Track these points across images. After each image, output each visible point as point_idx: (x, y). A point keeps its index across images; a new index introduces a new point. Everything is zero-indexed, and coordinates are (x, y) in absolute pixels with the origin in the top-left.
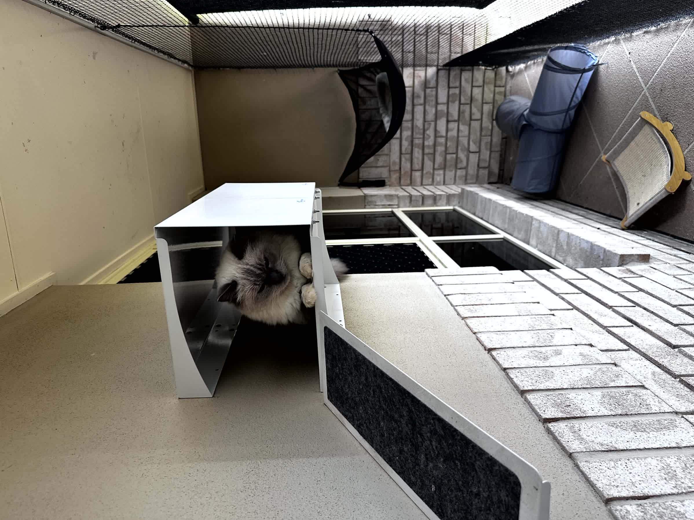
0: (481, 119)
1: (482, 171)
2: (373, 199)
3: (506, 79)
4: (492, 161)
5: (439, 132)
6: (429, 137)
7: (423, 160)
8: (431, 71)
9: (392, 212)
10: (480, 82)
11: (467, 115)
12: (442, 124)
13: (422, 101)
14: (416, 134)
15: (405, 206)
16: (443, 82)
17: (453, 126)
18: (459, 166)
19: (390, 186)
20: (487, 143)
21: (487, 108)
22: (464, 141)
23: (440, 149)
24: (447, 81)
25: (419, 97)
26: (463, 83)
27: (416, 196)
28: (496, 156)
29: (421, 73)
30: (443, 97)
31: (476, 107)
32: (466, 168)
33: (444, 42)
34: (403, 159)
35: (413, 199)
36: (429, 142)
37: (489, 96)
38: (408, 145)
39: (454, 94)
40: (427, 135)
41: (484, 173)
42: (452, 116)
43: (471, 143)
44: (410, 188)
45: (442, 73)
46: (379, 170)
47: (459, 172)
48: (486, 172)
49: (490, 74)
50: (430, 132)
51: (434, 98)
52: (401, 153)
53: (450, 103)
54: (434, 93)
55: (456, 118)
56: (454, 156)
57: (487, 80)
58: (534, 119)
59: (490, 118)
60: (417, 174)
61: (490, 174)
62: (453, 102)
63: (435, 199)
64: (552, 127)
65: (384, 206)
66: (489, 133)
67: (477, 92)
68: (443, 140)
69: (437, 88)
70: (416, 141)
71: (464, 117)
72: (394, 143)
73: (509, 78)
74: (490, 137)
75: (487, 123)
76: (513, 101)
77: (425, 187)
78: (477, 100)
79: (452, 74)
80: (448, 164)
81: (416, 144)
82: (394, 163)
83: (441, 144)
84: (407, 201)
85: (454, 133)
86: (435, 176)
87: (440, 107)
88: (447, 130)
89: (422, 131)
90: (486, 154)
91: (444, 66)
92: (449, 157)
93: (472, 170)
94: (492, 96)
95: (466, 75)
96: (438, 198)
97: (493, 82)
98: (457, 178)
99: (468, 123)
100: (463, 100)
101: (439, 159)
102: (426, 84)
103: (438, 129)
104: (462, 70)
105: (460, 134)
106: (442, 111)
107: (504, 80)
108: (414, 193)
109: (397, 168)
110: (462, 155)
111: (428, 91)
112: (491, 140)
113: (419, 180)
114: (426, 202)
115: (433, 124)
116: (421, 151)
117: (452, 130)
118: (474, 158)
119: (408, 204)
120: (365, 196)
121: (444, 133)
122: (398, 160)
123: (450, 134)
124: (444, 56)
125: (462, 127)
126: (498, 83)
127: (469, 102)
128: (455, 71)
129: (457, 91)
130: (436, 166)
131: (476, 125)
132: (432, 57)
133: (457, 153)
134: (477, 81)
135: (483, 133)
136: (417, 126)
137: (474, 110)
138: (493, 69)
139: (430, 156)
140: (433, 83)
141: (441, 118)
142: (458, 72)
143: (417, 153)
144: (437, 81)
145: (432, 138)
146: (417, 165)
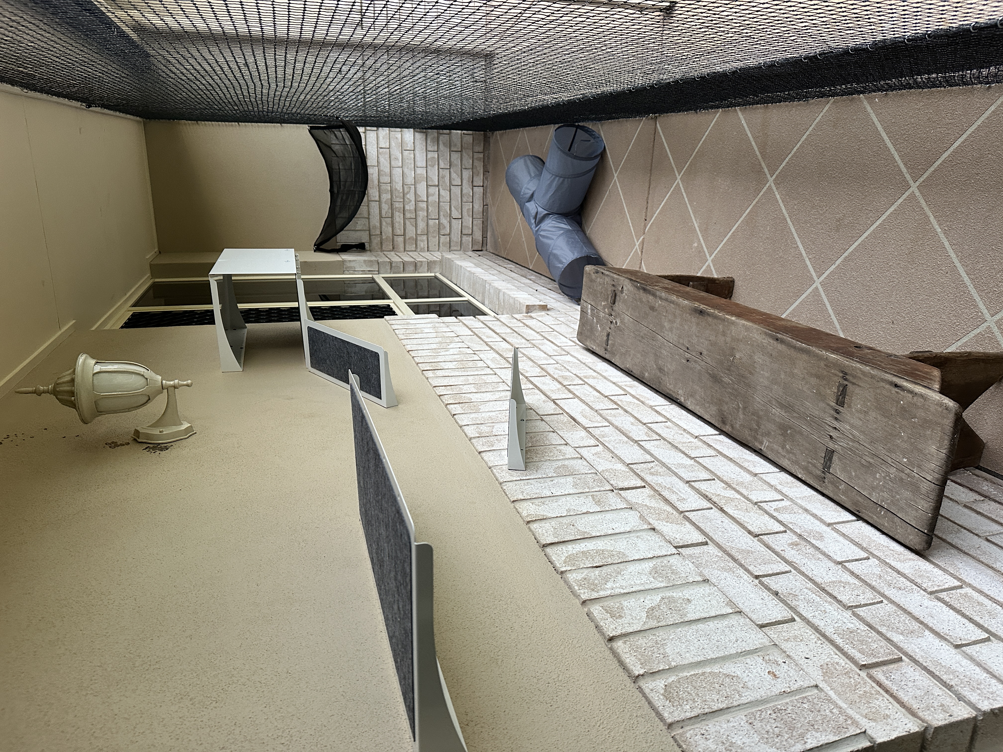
0: (462, 185)
1: (465, 238)
2: (352, 264)
3: (484, 144)
4: (475, 228)
5: (419, 196)
6: (410, 201)
7: (405, 224)
8: (408, 132)
9: (372, 278)
10: (458, 147)
11: (447, 180)
12: (422, 188)
13: (400, 163)
14: (396, 197)
15: (386, 272)
16: (420, 145)
17: (434, 190)
18: (442, 232)
19: (370, 251)
20: (468, 209)
21: (467, 174)
22: (445, 206)
23: (422, 214)
24: (424, 144)
25: (397, 159)
26: (442, 146)
27: (397, 262)
28: (478, 222)
29: (398, 134)
30: (421, 161)
31: (456, 172)
32: (449, 235)
34: (384, 223)
35: (393, 265)
36: (410, 207)
37: (469, 161)
38: (388, 209)
39: (433, 158)
40: (408, 199)
41: (467, 240)
42: (432, 181)
43: (453, 208)
44: (393, 253)
45: (419, 136)
46: (358, 234)
47: (443, 239)
48: (469, 239)
49: (468, 138)
50: (411, 196)
51: (412, 161)
52: (381, 217)
53: (429, 167)
54: (412, 156)
55: (436, 183)
56: (437, 221)
57: (465, 145)
59: (471, 185)
60: (400, 240)
61: (474, 241)
62: (433, 166)
63: (416, 266)
65: (364, 272)
66: (470, 200)
67: (457, 156)
68: (424, 205)
69: (414, 150)
70: (397, 205)
71: (444, 182)
72: (373, 206)
74: (471, 204)
75: (467, 189)
77: (408, 253)
78: (456, 165)
79: (430, 137)
80: (431, 230)
81: (396, 208)
82: (375, 227)
83: (422, 209)
84: (388, 267)
85: (435, 198)
86: (418, 242)
87: (419, 171)
88: (428, 195)
89: (401, 195)
90: (468, 221)
93: (456, 237)
94: (472, 160)
95: (444, 138)
96: (418, 264)
97: (471, 147)
98: (441, 245)
99: (449, 188)
100: (443, 164)
101: (422, 225)
102: (402, 146)
103: (418, 192)
104: (439, 134)
105: (441, 200)
106: (421, 174)
107: (482, 146)
108: (396, 259)
109: (378, 232)
110: (445, 221)
111: (405, 153)
112: (473, 207)
113: (402, 245)
114: (407, 269)
115: (412, 187)
116: (402, 216)
117: (433, 195)
118: (456, 225)
119: (389, 270)
120: (344, 261)
121: (424, 198)
122: (378, 224)
123: (430, 199)
125: (442, 192)
126: (478, 148)
127: (449, 166)
128: (432, 134)
129: (437, 154)
130: (419, 232)
131: (456, 190)
133: (439, 219)
134: (455, 145)
135: (464, 200)
136: (396, 189)
137: (455, 175)
138: (471, 134)
139: (411, 221)
140: (410, 146)
141: (420, 181)
142: (435, 135)
143: (398, 218)
144: (414, 144)
145: (413, 203)
146: (399, 231)
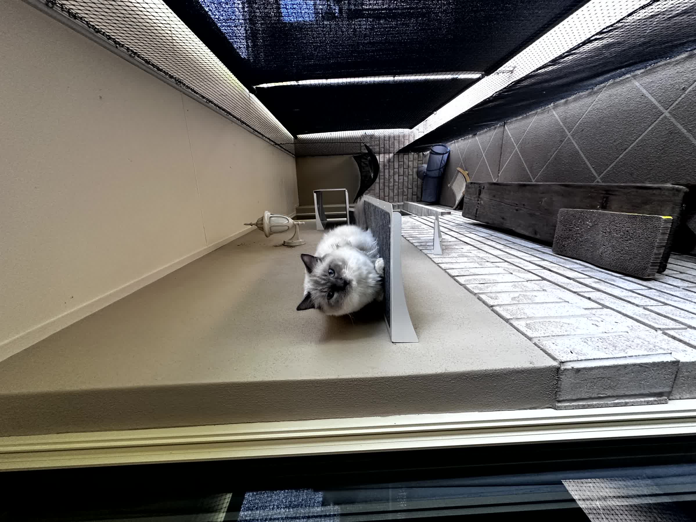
0: (413, 175)
4: (418, 192)
6: (391, 182)
7: (389, 192)
8: (391, 155)
10: (412, 159)
11: (407, 173)
12: (396, 177)
13: (388, 167)
14: (386, 181)
16: (396, 160)
17: (401, 177)
18: (404, 194)
20: (415, 185)
21: (415, 170)
22: (406, 184)
23: (396, 187)
24: (398, 159)
25: (386, 166)
26: (405, 159)
28: (419, 189)
29: (387, 156)
30: (396, 166)
31: (410, 170)
32: (407, 195)
33: (396, 144)
34: (381, 191)
36: (391, 184)
37: (416, 165)
38: (383, 186)
41: (414, 197)
42: (401, 173)
43: (409, 185)
45: (395, 156)
47: (404, 197)
48: (416, 197)
49: (416, 156)
50: (392, 180)
51: (393, 166)
52: (379, 188)
53: (399, 168)
54: (393, 164)
55: (402, 174)
57: (415, 158)
58: (428, 173)
59: (417, 174)
60: (387, 198)
61: (417, 197)
62: (401, 167)
64: (435, 176)
66: (416, 180)
67: (410, 163)
68: (397, 184)
69: (394, 162)
70: (386, 184)
71: (405, 174)
73: (424, 157)
75: (415, 176)
76: (423, 166)
78: (411, 167)
79: (400, 156)
80: (399, 193)
83: (396, 185)
85: (401, 181)
86: (394, 199)
87: (395, 170)
88: (399, 179)
89: (388, 180)
90: (415, 189)
91: (397, 153)
93: (410, 196)
94: (417, 165)
95: (406, 156)
97: (417, 159)
98: (403, 200)
99: (407, 176)
100: (405, 167)
101: (396, 191)
102: (389, 161)
103: (395, 179)
104: (404, 154)
105: (404, 181)
107: (422, 158)
110: (405, 190)
111: (390, 163)
112: (417, 183)
115: (393, 177)
116: (388, 188)
117: (401, 179)
118: (410, 191)
121: (397, 181)
122: (378, 192)
123: (400, 181)
124: (397, 149)
125: (405, 178)
127: (407, 167)
128: (401, 155)
129: (402, 163)
130: (395, 194)
131: (410, 177)
132: (391, 149)
133: (403, 189)
135: (413, 180)
137: (410, 171)
138: (417, 154)
139: (392, 190)
140: (392, 160)
141: (395, 174)
142: (402, 155)
143: (387, 189)
144: (394, 159)
145: (393, 183)
146: (387, 194)
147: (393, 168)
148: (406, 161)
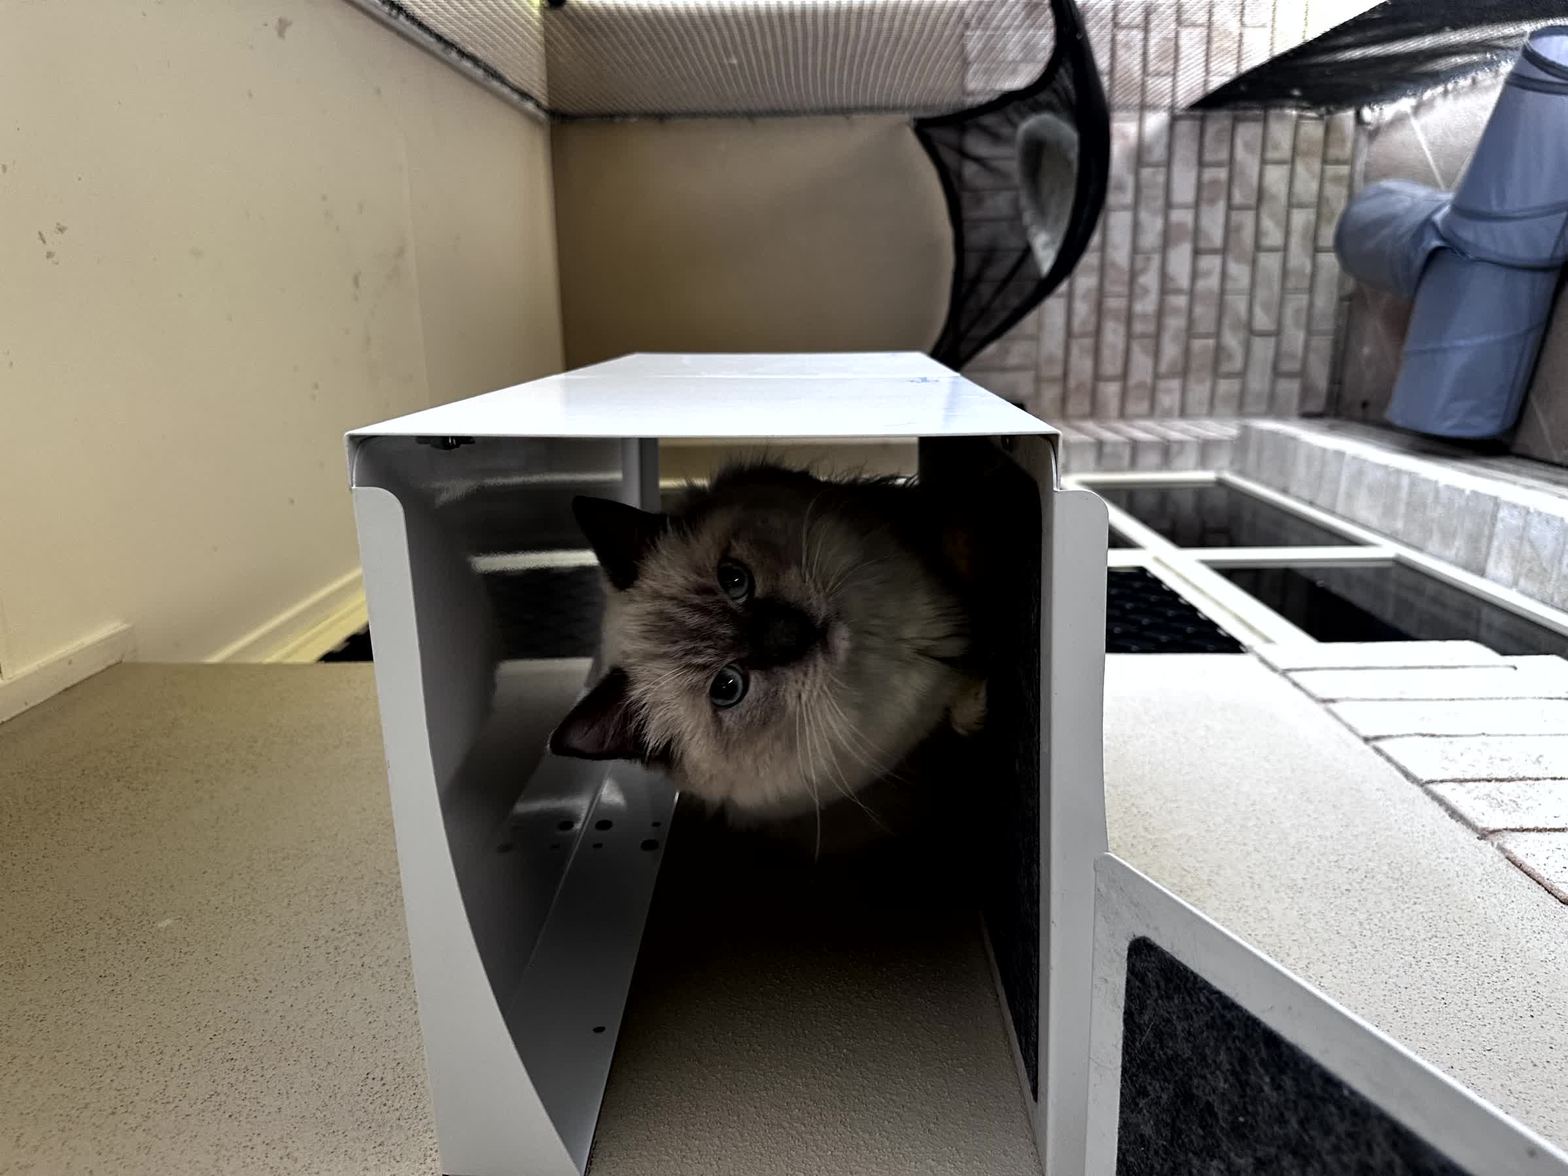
0: (1285, 248)
1: (1283, 384)
3: (1356, 141)
4: (1312, 356)
5: (1172, 280)
6: (1146, 291)
7: (1128, 352)
8: (1155, 121)
10: (1285, 151)
11: (1247, 234)
12: (1180, 260)
13: (1128, 198)
14: (1112, 283)
15: (1084, 469)
16: (1185, 150)
17: (1210, 263)
18: (1225, 367)
20: (1298, 311)
21: (1301, 219)
22: (1239, 304)
23: (1175, 323)
24: (1195, 147)
25: (1120, 188)
26: (1240, 153)
27: (1115, 444)
28: (1323, 345)
29: (1129, 126)
30: (1184, 189)
31: (1271, 216)
32: (1242, 374)
34: (1075, 351)
35: (1107, 449)
36: (1146, 305)
37: (1307, 186)
38: (1090, 314)
39: (1214, 182)
40: (1141, 286)
41: (1290, 388)
42: (1208, 239)
43: (1257, 308)
44: (1094, 423)
45: (1184, 127)
46: (1010, 376)
47: (1224, 386)
48: (1294, 386)
49: (1313, 129)
50: (1150, 279)
51: (1160, 193)
52: (1069, 334)
53: (1203, 205)
54: (1161, 179)
55: (1219, 244)
56: (1211, 342)
57: (1303, 146)
58: (1468, 233)
59: (1310, 245)
60: (1111, 390)
61: (1306, 392)
62: (1212, 201)
63: (1167, 452)
64: (1522, 252)
66: (1306, 284)
67: (1276, 177)
68: (1181, 301)
69: (1168, 164)
70: (1111, 303)
71: (1239, 241)
72: (1053, 307)
73: (1363, 140)
74: (1307, 295)
75: (1299, 258)
77: (1134, 421)
78: (1274, 198)
79: (1211, 129)
80: (1194, 364)
81: (1110, 310)
82: (1051, 360)
83: (1176, 311)
84: (1090, 457)
85: (1211, 283)
86: (1159, 394)
87: (1177, 216)
88: (1195, 275)
89: (1126, 278)
90: (1295, 338)
91: (1194, 106)
92: (1197, 344)
93: (1258, 382)
94: (1314, 186)
95: (1248, 132)
96: (1175, 448)
97: (1319, 149)
98: (1218, 401)
99: (1250, 257)
100: (1238, 198)
101: (1171, 350)
102: (1141, 155)
103: (1170, 270)
104: (1236, 120)
105: (1230, 285)
106: (1181, 225)
107: (1349, 145)
108: (1108, 436)
109: (1057, 371)
110: (1232, 341)
111: (1146, 172)
112: (1311, 305)
113: (1113, 404)
114: (1142, 461)
115: (1156, 260)
116: (1121, 330)
117: (1208, 274)
118: (1263, 349)
119: (1092, 464)
121: (1184, 282)
122: (1059, 353)
123: (1201, 284)
124: (1190, 83)
125: (1233, 268)
126: (1334, 152)
127: (1252, 201)
128: (1219, 120)
129: (1222, 174)
130: (1163, 367)
131: (1270, 262)
132: (1159, 85)
133: (1218, 335)
134: (1276, 147)
135: (1291, 284)
136: (1113, 265)
137: (1268, 224)
138: (1321, 117)
139: (1146, 341)
140: (1158, 153)
141: (1177, 242)
142: (1227, 123)
143: (1113, 335)
144: (1170, 148)
145: (1154, 295)
146: (1111, 366)
147: (1160, 203)
148: (1247, 160)
